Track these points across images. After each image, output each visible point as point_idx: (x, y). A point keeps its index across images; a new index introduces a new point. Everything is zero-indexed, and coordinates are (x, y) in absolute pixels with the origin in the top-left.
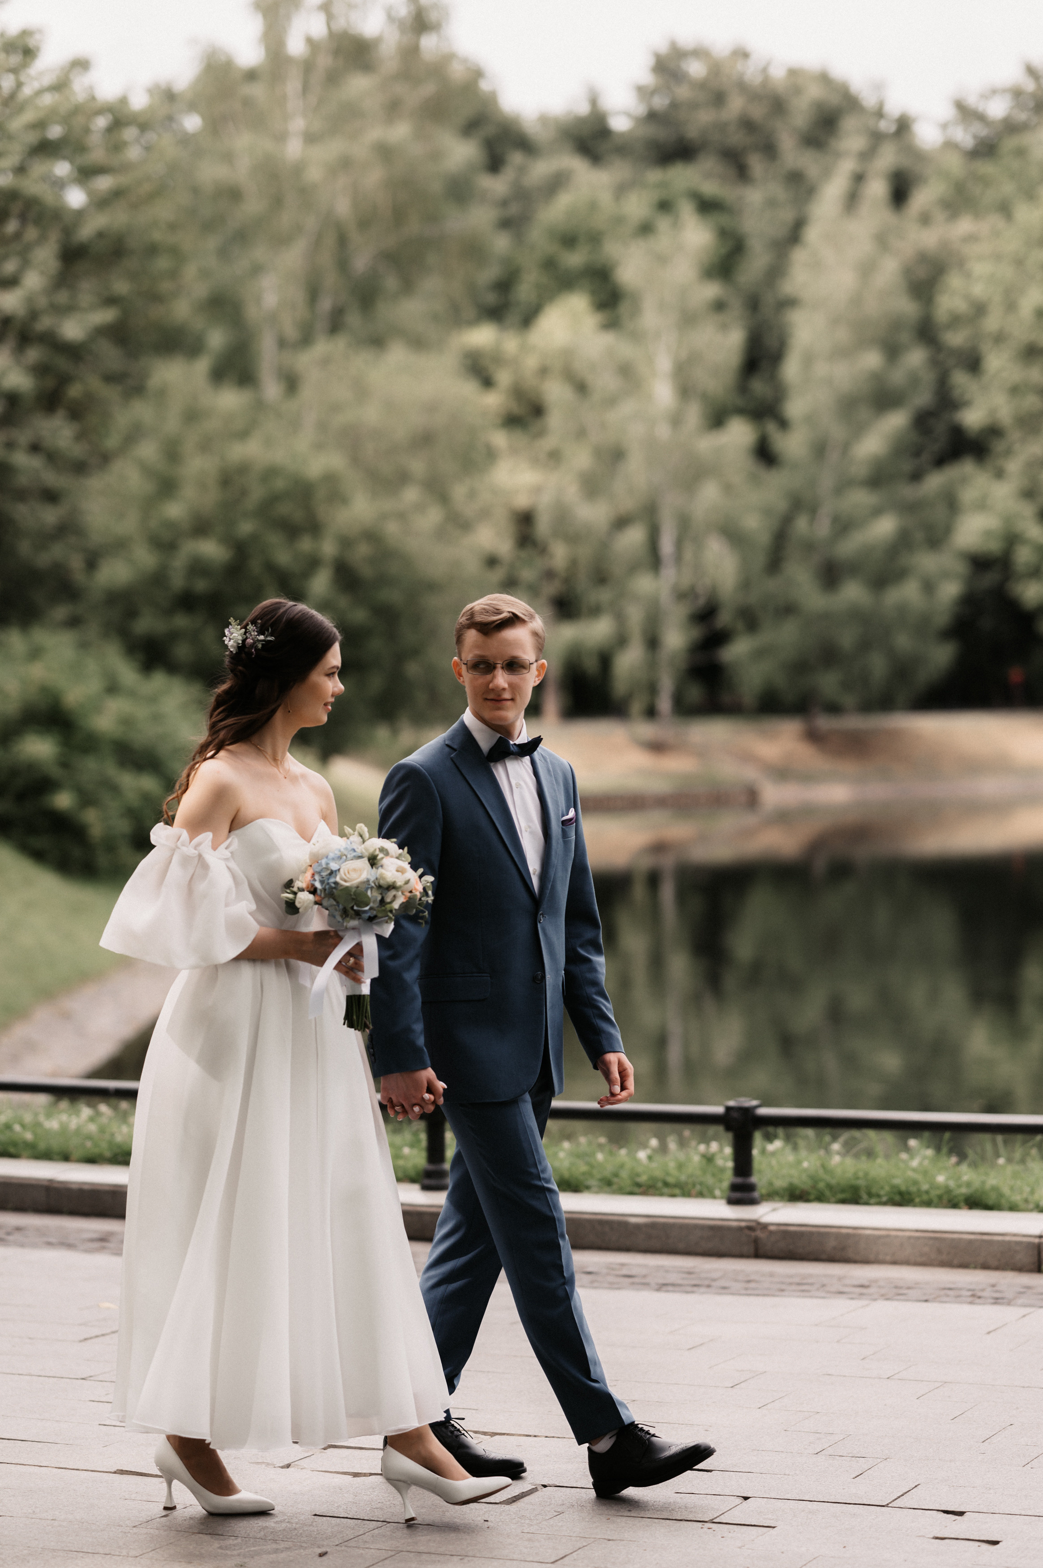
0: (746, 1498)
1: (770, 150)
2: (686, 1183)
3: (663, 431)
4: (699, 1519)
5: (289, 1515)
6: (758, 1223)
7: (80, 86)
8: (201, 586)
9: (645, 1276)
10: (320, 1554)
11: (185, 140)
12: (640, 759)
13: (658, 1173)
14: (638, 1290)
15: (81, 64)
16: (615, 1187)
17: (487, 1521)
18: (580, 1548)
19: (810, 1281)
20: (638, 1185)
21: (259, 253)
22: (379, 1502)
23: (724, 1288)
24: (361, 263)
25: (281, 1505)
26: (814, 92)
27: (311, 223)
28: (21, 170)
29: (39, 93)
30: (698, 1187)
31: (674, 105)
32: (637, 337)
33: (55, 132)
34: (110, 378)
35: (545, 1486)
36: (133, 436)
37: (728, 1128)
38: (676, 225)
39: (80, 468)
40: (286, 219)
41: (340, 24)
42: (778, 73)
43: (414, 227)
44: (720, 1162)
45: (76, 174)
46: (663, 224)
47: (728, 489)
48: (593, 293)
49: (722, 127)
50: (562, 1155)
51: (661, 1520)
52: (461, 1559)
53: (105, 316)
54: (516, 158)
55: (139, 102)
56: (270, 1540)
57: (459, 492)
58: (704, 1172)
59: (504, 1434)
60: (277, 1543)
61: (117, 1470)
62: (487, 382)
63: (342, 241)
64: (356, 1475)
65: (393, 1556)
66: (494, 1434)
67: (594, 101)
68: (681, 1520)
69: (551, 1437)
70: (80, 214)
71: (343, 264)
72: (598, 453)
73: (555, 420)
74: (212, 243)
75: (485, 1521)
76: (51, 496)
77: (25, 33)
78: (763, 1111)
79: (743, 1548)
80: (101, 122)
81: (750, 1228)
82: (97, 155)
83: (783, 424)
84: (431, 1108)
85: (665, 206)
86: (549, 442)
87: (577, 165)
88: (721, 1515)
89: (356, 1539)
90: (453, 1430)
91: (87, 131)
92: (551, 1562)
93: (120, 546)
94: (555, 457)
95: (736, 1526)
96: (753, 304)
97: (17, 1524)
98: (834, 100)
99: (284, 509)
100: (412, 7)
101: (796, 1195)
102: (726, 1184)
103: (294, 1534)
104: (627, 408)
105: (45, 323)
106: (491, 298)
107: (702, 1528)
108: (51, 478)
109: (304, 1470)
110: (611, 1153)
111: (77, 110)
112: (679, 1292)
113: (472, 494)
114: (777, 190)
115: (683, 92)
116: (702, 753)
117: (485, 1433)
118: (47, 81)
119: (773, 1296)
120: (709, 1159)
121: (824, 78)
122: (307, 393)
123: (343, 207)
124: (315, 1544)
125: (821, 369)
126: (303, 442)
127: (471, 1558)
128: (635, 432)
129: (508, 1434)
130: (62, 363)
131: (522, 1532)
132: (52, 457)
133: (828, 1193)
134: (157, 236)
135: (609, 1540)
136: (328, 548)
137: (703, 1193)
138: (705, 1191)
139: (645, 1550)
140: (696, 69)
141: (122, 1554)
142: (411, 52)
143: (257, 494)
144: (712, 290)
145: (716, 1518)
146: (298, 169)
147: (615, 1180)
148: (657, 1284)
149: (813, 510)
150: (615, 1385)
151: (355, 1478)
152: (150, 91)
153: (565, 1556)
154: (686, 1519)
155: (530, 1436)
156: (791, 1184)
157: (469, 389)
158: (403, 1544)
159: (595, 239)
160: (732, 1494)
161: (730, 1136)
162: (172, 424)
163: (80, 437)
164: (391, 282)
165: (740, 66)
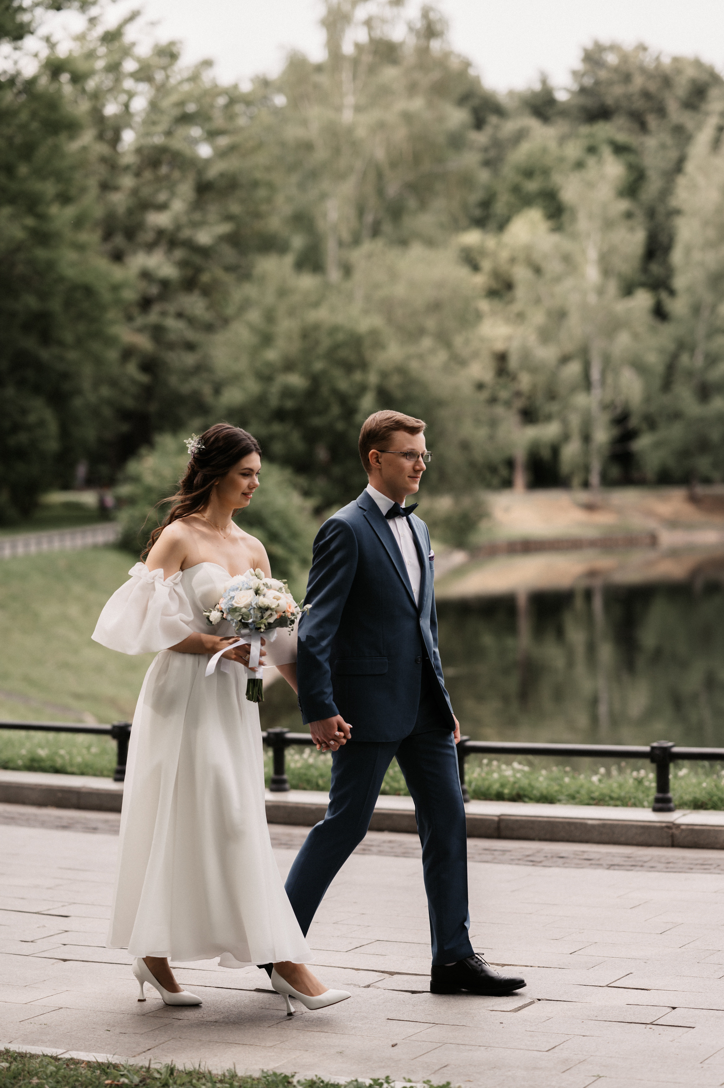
0: (674, 1008)
1: (661, 112)
2: (625, 798)
3: (592, 299)
4: (643, 1022)
5: (370, 1019)
6: (674, 824)
7: (207, 77)
8: (289, 404)
9: (599, 860)
10: (392, 1045)
11: (276, 111)
12: (579, 516)
13: (606, 791)
14: (595, 869)
15: (208, 63)
16: (577, 800)
17: (502, 1023)
18: (564, 1042)
19: (710, 862)
20: (593, 799)
21: (325, 184)
22: (430, 1011)
23: (652, 867)
24: (392, 189)
25: (365, 1012)
26: (690, 72)
27: (359, 165)
28: (169, 133)
29: (181, 82)
30: (633, 800)
31: (597, 83)
32: (574, 236)
33: (191, 108)
34: (229, 269)
35: (539, 1000)
36: (245, 305)
37: (653, 761)
38: (600, 161)
39: (209, 328)
40: (343, 163)
41: (377, 34)
42: (666, 61)
43: (427, 166)
44: (646, 783)
45: (205, 135)
46: (591, 161)
47: (636, 336)
48: (545, 208)
49: (629, 97)
50: (541, 779)
51: (618, 1023)
52: (486, 1049)
53: (225, 228)
54: (493, 119)
55: (246, 87)
56: (359, 1036)
57: (458, 341)
58: (637, 789)
59: (510, 965)
60: (363, 1037)
61: (256, 989)
62: (476, 268)
63: (380, 176)
64: (413, 992)
65: (441, 1046)
66: (503, 965)
67: (544, 82)
68: (631, 1023)
69: (542, 967)
70: (208, 162)
71: (380, 192)
72: (549, 314)
73: (520, 292)
74: (294, 178)
75: (500, 1023)
76: (190, 347)
77: (172, 44)
78: (676, 749)
79: (674, 1041)
80: (222, 101)
81: (668, 827)
82: (219, 121)
83: (672, 293)
84: (344, 741)
85: (592, 150)
86: (517, 307)
87: (533, 123)
88: (657, 1019)
89: (416, 1035)
90: (477, 961)
91: (212, 106)
92: (546, 1050)
93: (236, 378)
94: (521, 317)
95: (668, 1027)
96: (651, 213)
97: (192, 1025)
98: (705, 77)
99: (344, 353)
100: (424, 22)
101: (698, 805)
102: (652, 798)
103: (374, 1031)
104: (569, 283)
105: (186, 233)
106: (477, 212)
107: (645, 1028)
108: (191, 335)
109: (379, 989)
110: (573, 778)
111: (206, 93)
112: (623, 870)
113: (467, 342)
114: (668, 139)
115: (603, 74)
116: (619, 511)
117: (498, 965)
118: (186, 75)
119: (685, 872)
120: (639, 781)
121: (698, 63)
122: (358, 276)
123: (380, 154)
124: (389, 1038)
125: (697, 256)
126: (356, 309)
127: (492, 1048)
128: (573, 300)
129: (513, 965)
130: (197, 260)
131: (526, 1031)
132: (191, 321)
133: (719, 804)
134: (258, 175)
135: (584, 1036)
136: (373, 379)
137: (636, 804)
138: (637, 803)
139: (608, 1043)
140: (611, 59)
141: (262, 1045)
142: (423, 51)
143: (326, 343)
144: (624, 205)
145: (654, 1021)
146: (350, 130)
147: (577, 795)
148: (608, 865)
149: (692, 350)
150: (583, 933)
151: (413, 994)
152: (252, 81)
153: (555, 1047)
154: (634, 1022)
155: (528, 966)
156: (695, 798)
157: (463, 272)
158: (447, 1038)
159: (546, 172)
160: (664, 1005)
161: (654, 766)
162: (270, 298)
163: (209, 307)
164: (412, 203)
165: (641, 55)
